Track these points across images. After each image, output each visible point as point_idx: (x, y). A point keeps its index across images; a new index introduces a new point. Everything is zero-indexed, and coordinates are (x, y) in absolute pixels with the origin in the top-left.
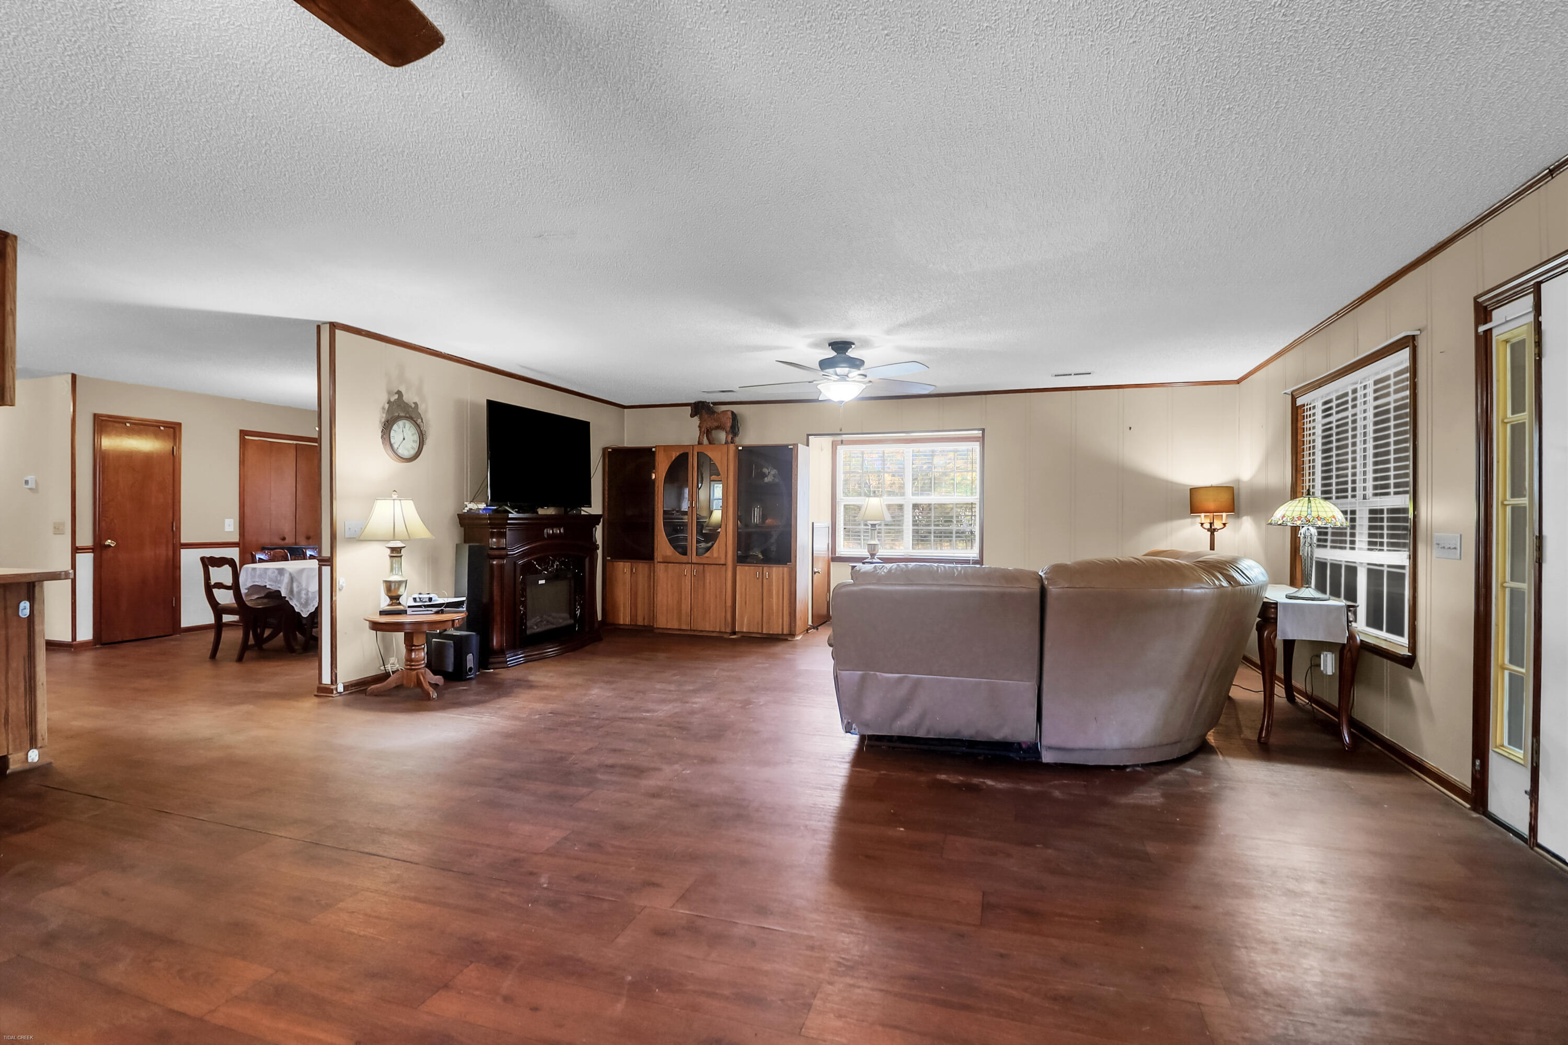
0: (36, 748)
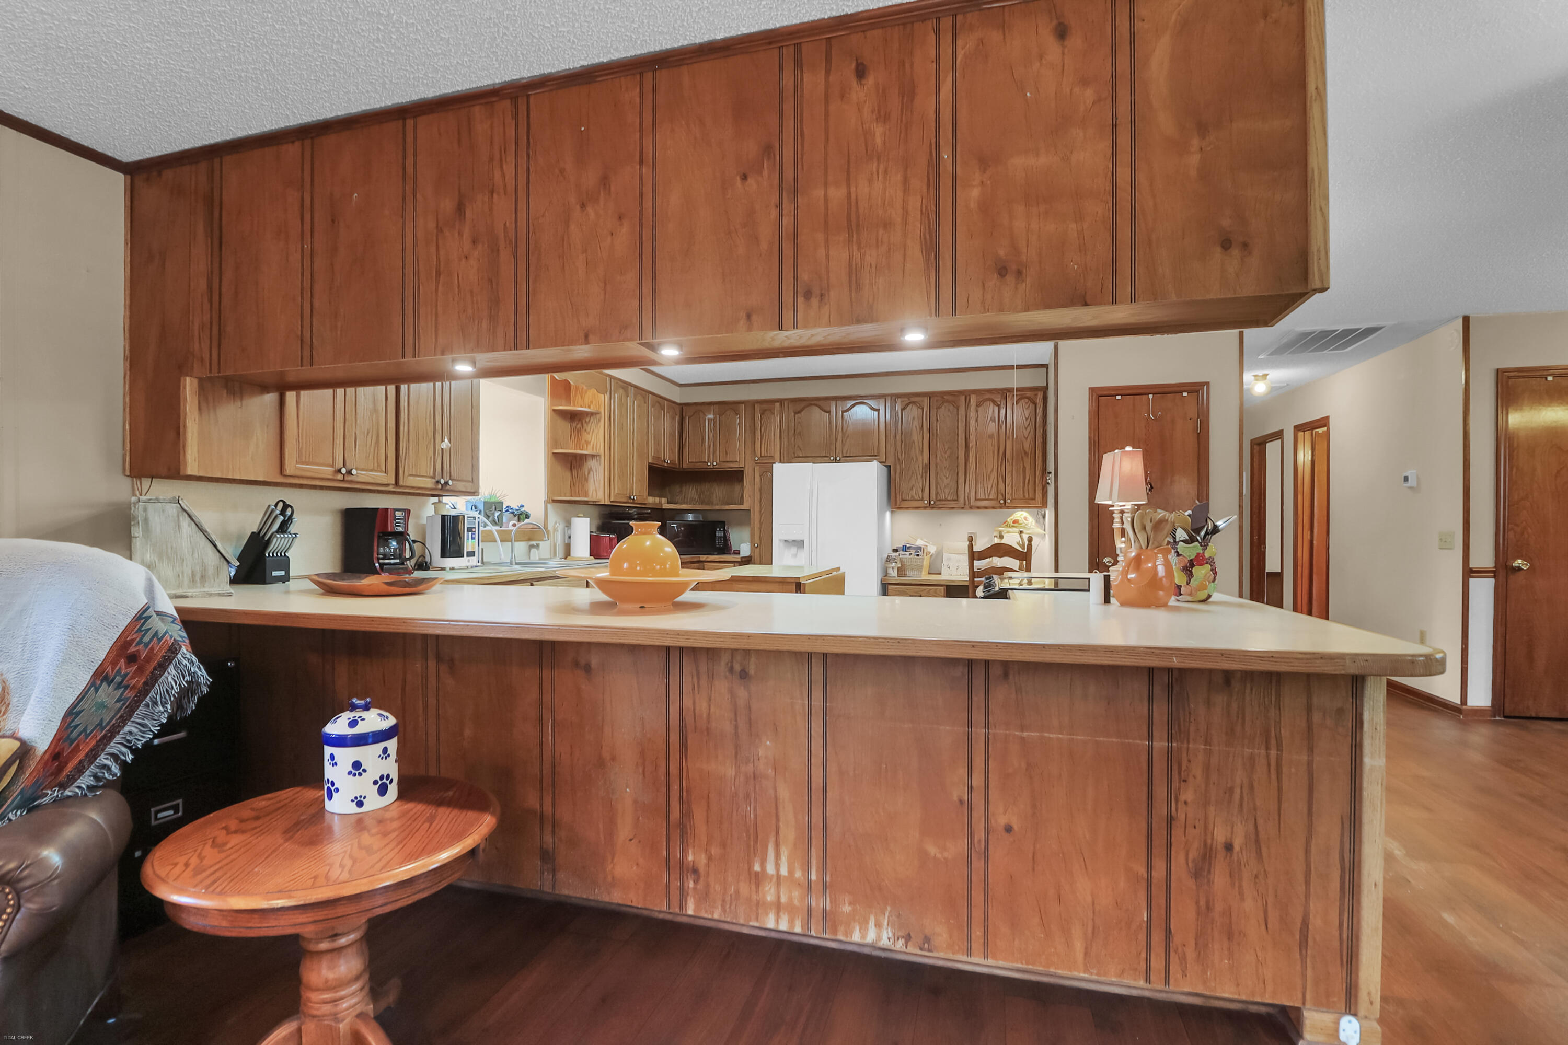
0: (1355, 1015)
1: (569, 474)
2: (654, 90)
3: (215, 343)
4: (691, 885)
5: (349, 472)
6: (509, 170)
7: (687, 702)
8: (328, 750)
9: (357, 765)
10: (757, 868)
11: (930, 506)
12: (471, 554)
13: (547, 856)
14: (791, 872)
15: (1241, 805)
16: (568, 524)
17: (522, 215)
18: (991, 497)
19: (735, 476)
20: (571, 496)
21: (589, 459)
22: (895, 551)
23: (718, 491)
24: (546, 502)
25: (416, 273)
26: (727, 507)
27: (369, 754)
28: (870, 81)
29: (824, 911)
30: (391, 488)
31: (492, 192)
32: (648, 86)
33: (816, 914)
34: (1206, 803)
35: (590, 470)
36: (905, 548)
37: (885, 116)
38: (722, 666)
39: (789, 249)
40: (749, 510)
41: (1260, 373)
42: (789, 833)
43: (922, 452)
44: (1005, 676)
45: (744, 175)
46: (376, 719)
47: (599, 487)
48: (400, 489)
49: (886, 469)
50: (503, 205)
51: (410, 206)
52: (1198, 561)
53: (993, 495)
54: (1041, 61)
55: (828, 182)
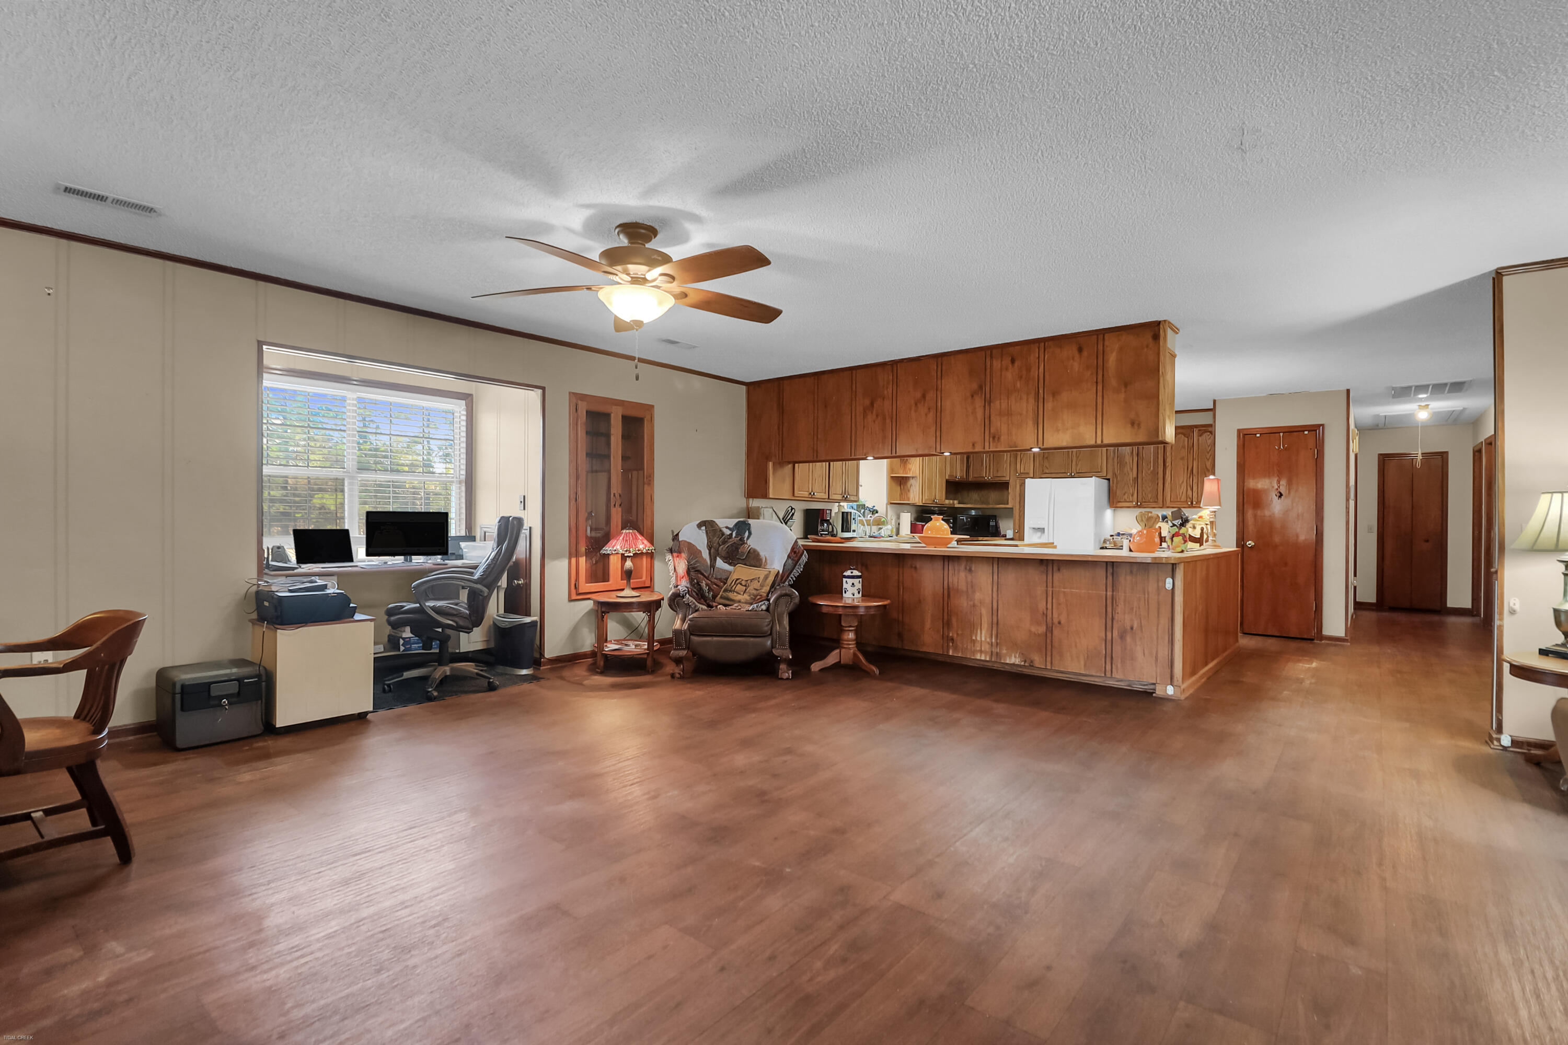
0: (1172, 685)
1: (898, 488)
2: (942, 364)
3: (780, 449)
4: (951, 644)
5: (814, 494)
6: (890, 390)
7: (950, 580)
8: (844, 580)
9: (853, 584)
10: (974, 638)
11: (1137, 506)
12: (854, 531)
13: (900, 635)
14: (986, 639)
15: (1136, 614)
16: (898, 517)
17: (895, 407)
18: (1182, 500)
19: (1004, 486)
20: (900, 500)
21: (911, 479)
22: (1111, 536)
23: (993, 495)
24: (887, 504)
25: (856, 426)
26: (998, 506)
27: (856, 581)
28: (1016, 364)
29: (997, 653)
30: (826, 500)
31: (883, 399)
32: (940, 364)
33: (994, 654)
34: (1124, 614)
35: (911, 485)
36: (1119, 534)
37: (1020, 377)
38: (963, 567)
39: (987, 422)
40: (1012, 508)
41: (1423, 404)
42: (985, 626)
43: (1132, 470)
44: (1059, 570)
45: (972, 396)
46: (856, 573)
47: (916, 495)
48: (829, 500)
49: (1106, 481)
50: (887, 404)
51: (854, 402)
52: (1176, 535)
53: (1183, 498)
54: (1073, 359)
55: (1000, 400)
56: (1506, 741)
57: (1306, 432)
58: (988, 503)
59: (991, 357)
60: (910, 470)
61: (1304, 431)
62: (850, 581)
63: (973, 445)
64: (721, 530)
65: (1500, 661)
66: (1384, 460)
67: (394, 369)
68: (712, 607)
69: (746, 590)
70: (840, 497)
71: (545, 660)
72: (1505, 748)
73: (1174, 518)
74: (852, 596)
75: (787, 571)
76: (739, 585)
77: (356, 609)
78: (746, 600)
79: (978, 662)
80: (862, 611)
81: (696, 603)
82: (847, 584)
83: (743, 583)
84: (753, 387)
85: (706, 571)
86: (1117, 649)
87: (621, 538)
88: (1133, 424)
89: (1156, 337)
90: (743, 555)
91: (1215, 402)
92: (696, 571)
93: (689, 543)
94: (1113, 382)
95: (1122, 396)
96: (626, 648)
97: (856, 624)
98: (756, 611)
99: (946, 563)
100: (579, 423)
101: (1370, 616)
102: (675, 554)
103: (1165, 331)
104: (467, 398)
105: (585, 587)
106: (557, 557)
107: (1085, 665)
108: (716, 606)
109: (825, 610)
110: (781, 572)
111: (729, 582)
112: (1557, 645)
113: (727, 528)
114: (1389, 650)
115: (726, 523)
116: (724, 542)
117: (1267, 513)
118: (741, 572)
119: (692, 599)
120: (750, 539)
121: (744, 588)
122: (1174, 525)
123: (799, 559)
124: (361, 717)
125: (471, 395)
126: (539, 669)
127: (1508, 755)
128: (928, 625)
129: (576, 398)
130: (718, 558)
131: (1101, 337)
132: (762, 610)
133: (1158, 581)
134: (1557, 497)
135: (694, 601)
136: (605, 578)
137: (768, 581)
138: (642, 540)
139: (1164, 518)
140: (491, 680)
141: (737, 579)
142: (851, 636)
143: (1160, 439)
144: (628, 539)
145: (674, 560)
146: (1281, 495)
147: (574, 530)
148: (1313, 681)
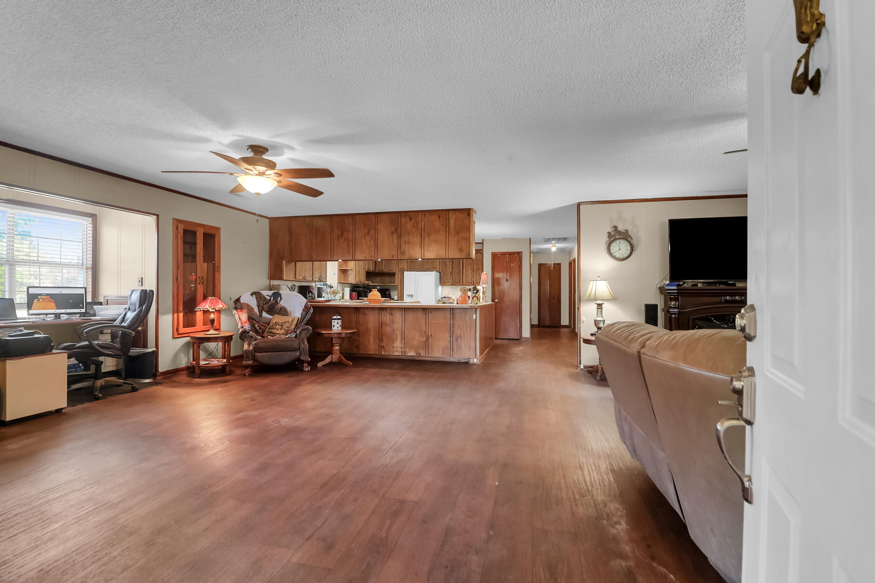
0: (476, 358)
1: (343, 275)
3: (290, 254)
4: (383, 349)
5: (305, 278)
6: (352, 228)
7: (382, 319)
8: (333, 321)
9: (338, 322)
10: (394, 345)
11: (452, 285)
12: (324, 297)
13: (358, 347)
14: (399, 345)
15: (462, 330)
16: (343, 290)
17: (354, 236)
18: (474, 282)
19: (393, 275)
20: (344, 281)
21: (349, 270)
22: (442, 298)
23: (387, 279)
24: (338, 283)
25: (333, 244)
26: (390, 284)
27: (339, 321)
28: (412, 221)
30: (311, 281)
31: (348, 232)
32: (376, 217)
33: (403, 352)
34: (457, 330)
35: (349, 274)
36: (445, 297)
37: (414, 227)
38: (388, 313)
39: (399, 246)
40: (397, 286)
41: (554, 245)
42: (399, 339)
43: (450, 268)
44: (431, 313)
45: (392, 234)
46: (339, 317)
47: (352, 279)
48: (313, 281)
49: (439, 273)
50: (350, 235)
51: (332, 232)
52: (475, 297)
53: (470, 281)
54: (436, 220)
55: (405, 236)
56: (582, 367)
57: (516, 255)
58: (385, 283)
59: (401, 216)
60: (349, 266)
61: (515, 254)
62: (336, 321)
63: (393, 256)
64: (264, 297)
65: (580, 338)
66: (540, 266)
67: (65, 199)
68: (264, 337)
69: (282, 328)
70: (318, 280)
71: (159, 373)
72: (582, 369)
73: (474, 290)
74: (337, 328)
75: (303, 318)
76: (277, 325)
77: (53, 346)
78: (283, 333)
79: (395, 356)
80: (343, 335)
81: (256, 336)
82: (334, 323)
83: (280, 324)
84: (273, 221)
85: (257, 319)
86: (455, 345)
87: (209, 302)
88: (460, 250)
89: (469, 215)
90: (277, 310)
91: (483, 240)
92: (252, 319)
93: (247, 304)
94: (452, 232)
95: (456, 239)
96: (212, 363)
97: (340, 342)
98: (290, 338)
99: (380, 311)
100: (179, 236)
101: (536, 329)
102: (238, 310)
103: (472, 213)
104: (93, 216)
105: (182, 330)
106: (165, 313)
107: (442, 353)
108: (267, 337)
109: (325, 336)
110: (300, 318)
111: (271, 324)
112: (595, 332)
113: (268, 295)
114: (544, 341)
115: (267, 294)
116: (267, 303)
117: (502, 287)
118: (277, 319)
119: (254, 333)
120: (281, 301)
121: (281, 327)
122: (474, 293)
123: (308, 312)
124: (58, 411)
125: (95, 215)
126: (156, 379)
127: (583, 371)
128: (372, 340)
129: (177, 222)
130: (263, 312)
131: (447, 212)
132: (293, 337)
133: (470, 316)
134: (595, 282)
135: (255, 334)
136: (193, 325)
137: (294, 322)
138: (221, 303)
139: (470, 290)
140: (134, 386)
141: (276, 323)
142: (337, 348)
143: (471, 257)
144: (213, 302)
145: (238, 313)
146: (507, 280)
147: (176, 298)
148: (522, 354)
